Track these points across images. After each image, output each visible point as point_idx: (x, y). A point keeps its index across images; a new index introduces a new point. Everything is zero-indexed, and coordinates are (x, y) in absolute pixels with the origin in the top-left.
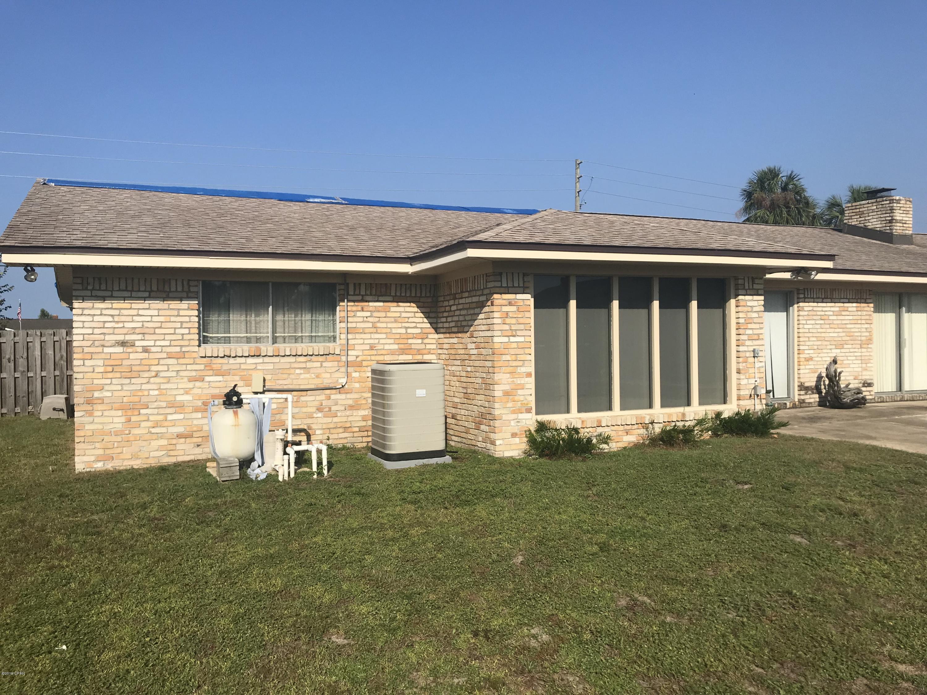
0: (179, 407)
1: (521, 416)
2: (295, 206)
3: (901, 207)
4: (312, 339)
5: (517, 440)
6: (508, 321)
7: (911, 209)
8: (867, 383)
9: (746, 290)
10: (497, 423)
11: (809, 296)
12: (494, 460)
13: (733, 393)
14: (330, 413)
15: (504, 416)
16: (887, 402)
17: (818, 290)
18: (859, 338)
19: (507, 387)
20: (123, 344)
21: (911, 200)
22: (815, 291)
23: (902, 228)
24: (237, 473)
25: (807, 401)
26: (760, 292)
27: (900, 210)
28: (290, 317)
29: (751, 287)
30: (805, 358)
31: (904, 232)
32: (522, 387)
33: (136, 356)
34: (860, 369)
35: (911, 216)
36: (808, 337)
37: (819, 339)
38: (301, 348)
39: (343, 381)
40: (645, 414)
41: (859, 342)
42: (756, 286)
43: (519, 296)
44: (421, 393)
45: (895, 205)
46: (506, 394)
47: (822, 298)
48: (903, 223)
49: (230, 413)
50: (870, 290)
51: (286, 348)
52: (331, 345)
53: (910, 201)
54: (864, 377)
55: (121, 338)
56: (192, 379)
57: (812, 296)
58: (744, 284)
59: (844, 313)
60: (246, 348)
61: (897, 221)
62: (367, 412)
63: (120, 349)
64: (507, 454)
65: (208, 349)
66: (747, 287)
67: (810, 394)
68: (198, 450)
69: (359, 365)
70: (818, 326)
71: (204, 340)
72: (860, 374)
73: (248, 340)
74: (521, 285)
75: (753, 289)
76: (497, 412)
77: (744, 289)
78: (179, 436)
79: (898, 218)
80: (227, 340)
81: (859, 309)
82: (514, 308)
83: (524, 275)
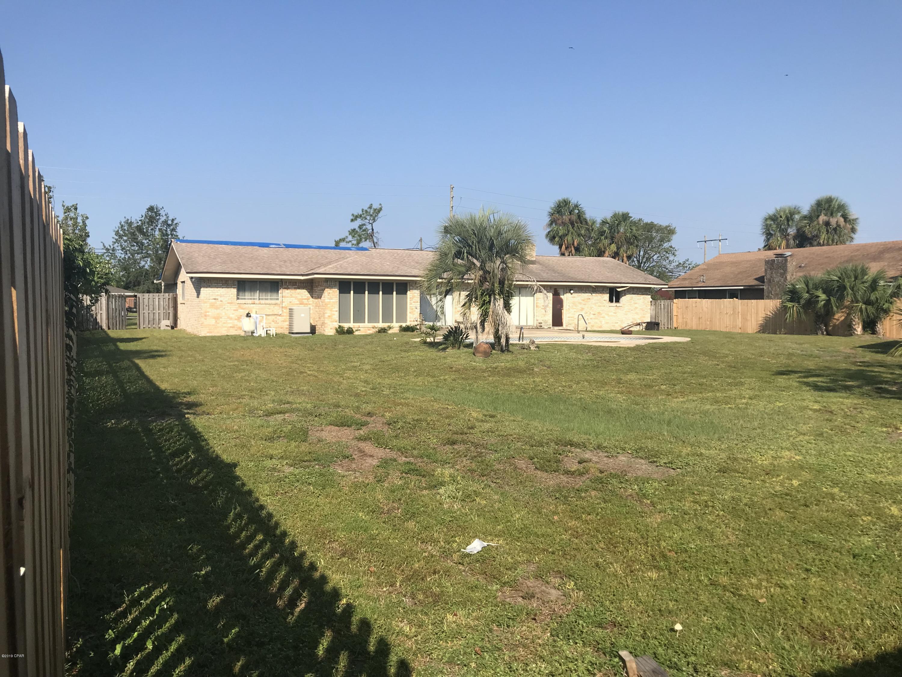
0: (231, 319)
1: (333, 323)
2: (265, 250)
4: (271, 299)
5: (332, 330)
10: (326, 325)
12: (325, 336)
13: (408, 319)
14: (276, 322)
15: (328, 323)
19: (329, 315)
20: (215, 299)
23: (530, 257)
24: (250, 334)
26: (418, 287)
27: (529, 249)
28: (264, 294)
31: (531, 259)
32: (334, 315)
33: (218, 303)
38: (267, 302)
39: (281, 313)
40: (376, 325)
42: (417, 285)
44: (303, 315)
46: (329, 316)
48: (530, 255)
49: (248, 318)
51: (263, 302)
52: (277, 301)
55: (214, 297)
56: (234, 310)
60: (250, 301)
62: (288, 323)
63: (214, 301)
64: (329, 334)
65: (239, 301)
66: (413, 286)
68: (236, 332)
69: (286, 308)
71: (238, 299)
73: (251, 299)
74: (334, 284)
75: (415, 286)
76: (326, 322)
78: (231, 327)
79: (528, 253)
80: (245, 299)
83: (335, 281)
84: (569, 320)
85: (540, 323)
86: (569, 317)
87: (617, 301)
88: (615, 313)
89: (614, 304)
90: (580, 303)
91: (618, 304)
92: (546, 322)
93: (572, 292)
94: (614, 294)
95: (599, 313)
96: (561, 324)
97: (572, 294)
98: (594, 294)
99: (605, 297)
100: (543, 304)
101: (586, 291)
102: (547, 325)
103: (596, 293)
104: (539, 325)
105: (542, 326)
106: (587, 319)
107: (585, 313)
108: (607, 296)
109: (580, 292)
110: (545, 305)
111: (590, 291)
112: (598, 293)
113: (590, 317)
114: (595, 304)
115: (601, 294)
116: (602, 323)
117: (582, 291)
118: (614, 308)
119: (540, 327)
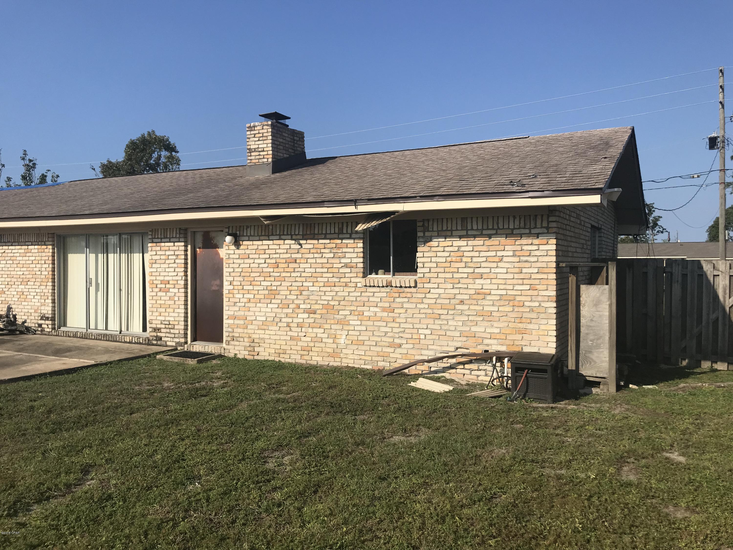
7: (270, 134)
8: (45, 317)
11: (2, 241)
17: (8, 236)
18: (40, 277)
22: (6, 236)
31: (260, 161)
34: (40, 304)
35: (270, 141)
37: (9, 276)
41: (40, 280)
45: (249, 133)
47: (11, 242)
48: (260, 152)
54: (42, 312)
57: (4, 241)
59: (28, 254)
61: (251, 151)
70: (9, 266)
72: (39, 308)
79: (252, 147)
81: (40, 250)
84: (231, 326)
85: (155, 330)
86: (231, 317)
88: (391, 310)
90: (265, 276)
92: (170, 326)
93: (228, 239)
95: (328, 307)
96: (218, 336)
98: (308, 244)
99: (348, 255)
100: (162, 278)
101: (283, 237)
102: (173, 336)
103: (315, 242)
104: (155, 334)
105: (163, 339)
106: (285, 325)
107: (281, 306)
108: (356, 250)
109: (262, 240)
110: (167, 278)
111: (294, 237)
112: (321, 241)
113: (295, 320)
114: (314, 277)
115: (334, 245)
116: (337, 341)
117: (268, 236)
118: (383, 293)
119: (156, 340)
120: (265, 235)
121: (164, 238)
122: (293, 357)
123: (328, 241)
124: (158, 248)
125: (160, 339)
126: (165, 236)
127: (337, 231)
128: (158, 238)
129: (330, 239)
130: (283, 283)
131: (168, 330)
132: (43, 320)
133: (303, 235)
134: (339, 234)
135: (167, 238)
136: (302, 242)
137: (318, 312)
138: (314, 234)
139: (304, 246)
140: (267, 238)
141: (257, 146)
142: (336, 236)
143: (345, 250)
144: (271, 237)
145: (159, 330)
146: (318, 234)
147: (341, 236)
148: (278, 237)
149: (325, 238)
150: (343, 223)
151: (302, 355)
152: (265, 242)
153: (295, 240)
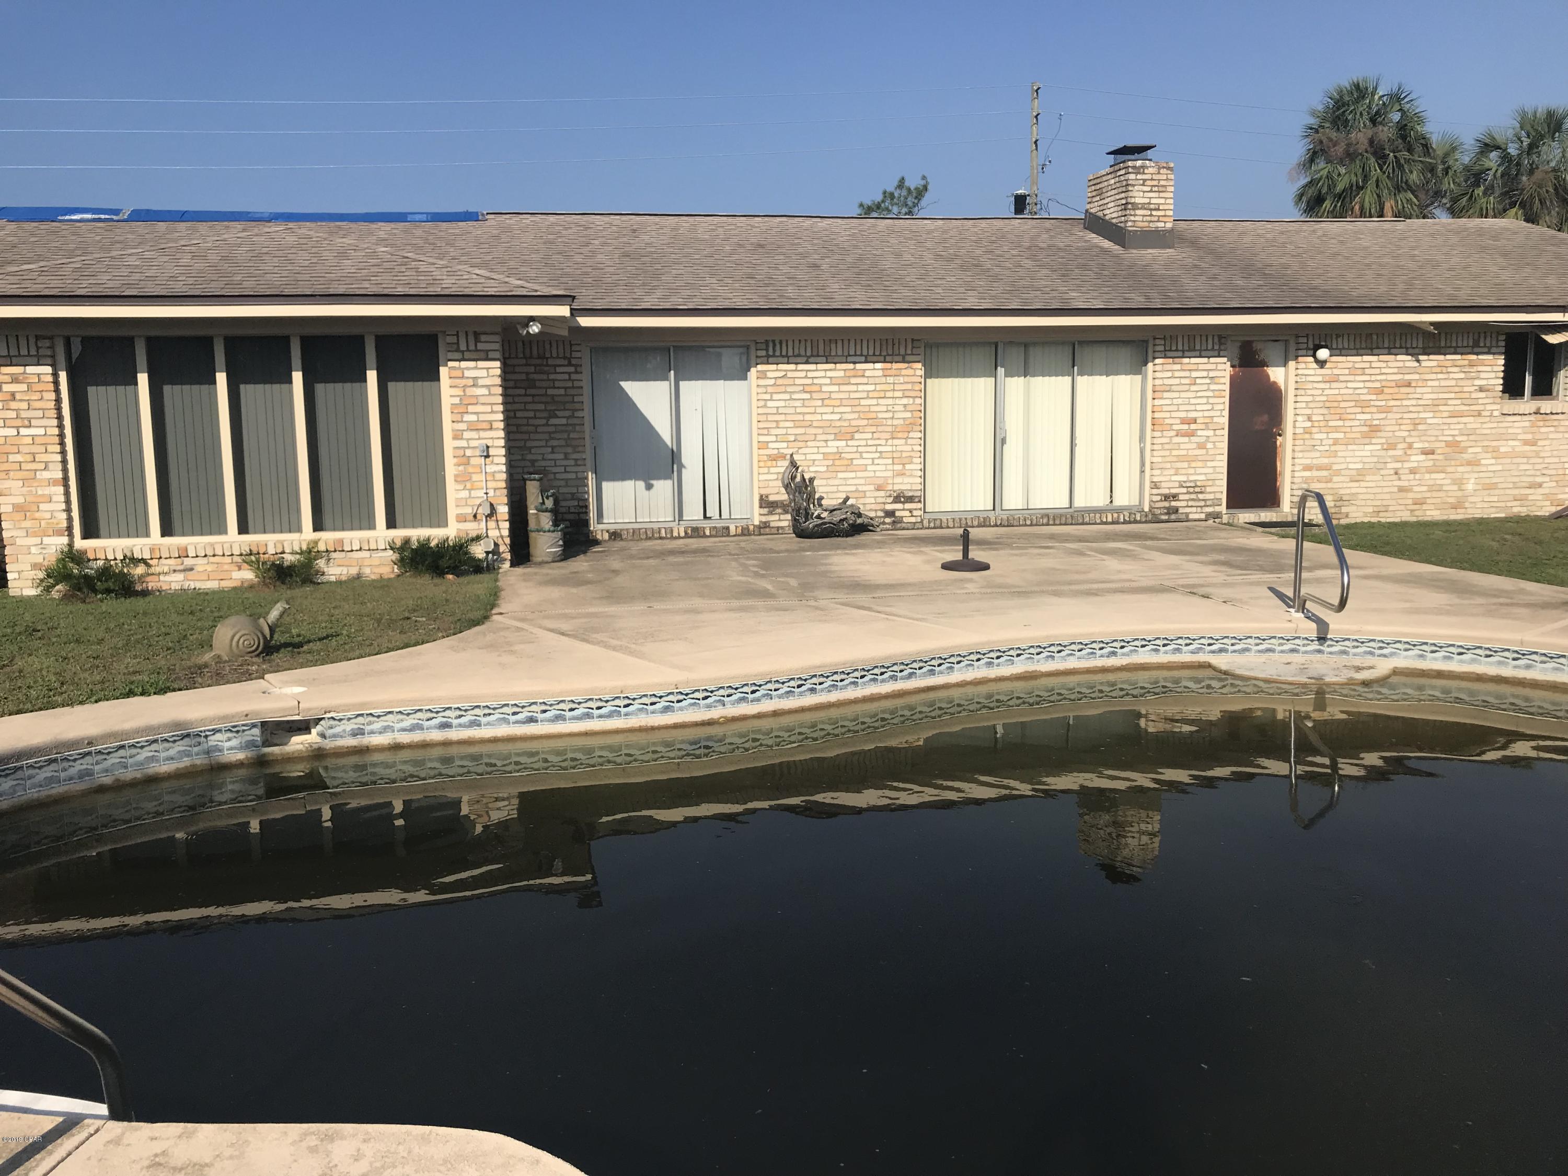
1: (46, 540)
3: (1145, 180)
6: (14, 405)
7: (1172, 183)
8: (904, 497)
9: (463, 352)
10: (8, 550)
11: (778, 353)
13: (452, 511)
15: (17, 539)
16: (948, 527)
17: (797, 343)
18: (889, 422)
19: (20, 500)
21: (1172, 165)
22: (790, 344)
23: (1149, 218)
25: (772, 524)
26: (491, 355)
27: (1143, 185)
29: (472, 347)
30: (770, 456)
31: (1151, 224)
32: (47, 499)
34: (890, 474)
35: (1171, 195)
36: (777, 422)
37: (797, 424)
41: (890, 429)
42: (480, 346)
43: (30, 369)
45: (1132, 176)
46: (19, 508)
47: (806, 356)
48: (1151, 210)
50: (913, 340)
53: (1168, 168)
54: (896, 487)
57: (784, 353)
58: (458, 343)
59: (853, 381)
61: (1135, 206)
64: (25, 592)
66: (463, 347)
67: (780, 514)
70: (798, 404)
72: (890, 481)
74: (33, 352)
75: (477, 350)
76: (6, 535)
77: (458, 350)
79: (1138, 200)
81: (889, 372)
82: (24, 387)
83: (37, 338)
84: (1306, 480)
85: (1166, 497)
86: (1307, 468)
87: (1544, 389)
88: (1533, 443)
89: (1527, 404)
90: (1363, 406)
91: (1546, 405)
92: (1196, 489)
93: (1323, 354)
94: (1530, 364)
95: (1453, 444)
96: (1271, 499)
97: (1322, 364)
98: (1430, 361)
99: (1483, 375)
100: (1183, 415)
101: (1393, 351)
102: (1202, 503)
103: (1441, 357)
104: (1166, 504)
105: (1181, 511)
106: (1392, 472)
107: (1385, 447)
108: (1496, 368)
109: (1362, 355)
110: (1193, 415)
111: (1410, 351)
112: (1448, 357)
113: (1407, 465)
114: (1434, 406)
115: (1466, 362)
116: (1463, 487)
117: (1372, 349)
118: (1525, 422)
119: (1168, 513)
120: (1366, 348)
121: (1189, 351)
122: (1399, 514)
123: (1459, 357)
124: (1178, 367)
125: (1176, 510)
126: (1192, 347)
127: (1471, 344)
128: (1177, 350)
129: (1462, 354)
130: (1390, 416)
131: (1193, 496)
132: (901, 502)
133: (1424, 348)
134: (1473, 347)
135: (1194, 350)
136: (1421, 357)
137: (1439, 451)
138: (1440, 347)
139: (1424, 364)
140: (1370, 352)
141: (1147, 201)
142: (1469, 350)
143: (1480, 369)
144: (1375, 351)
145: (1175, 497)
146: (1446, 347)
147: (1476, 350)
148: (1386, 351)
149: (1455, 353)
150: (1479, 333)
151: (1412, 511)
152: (1366, 358)
153: (1412, 355)
